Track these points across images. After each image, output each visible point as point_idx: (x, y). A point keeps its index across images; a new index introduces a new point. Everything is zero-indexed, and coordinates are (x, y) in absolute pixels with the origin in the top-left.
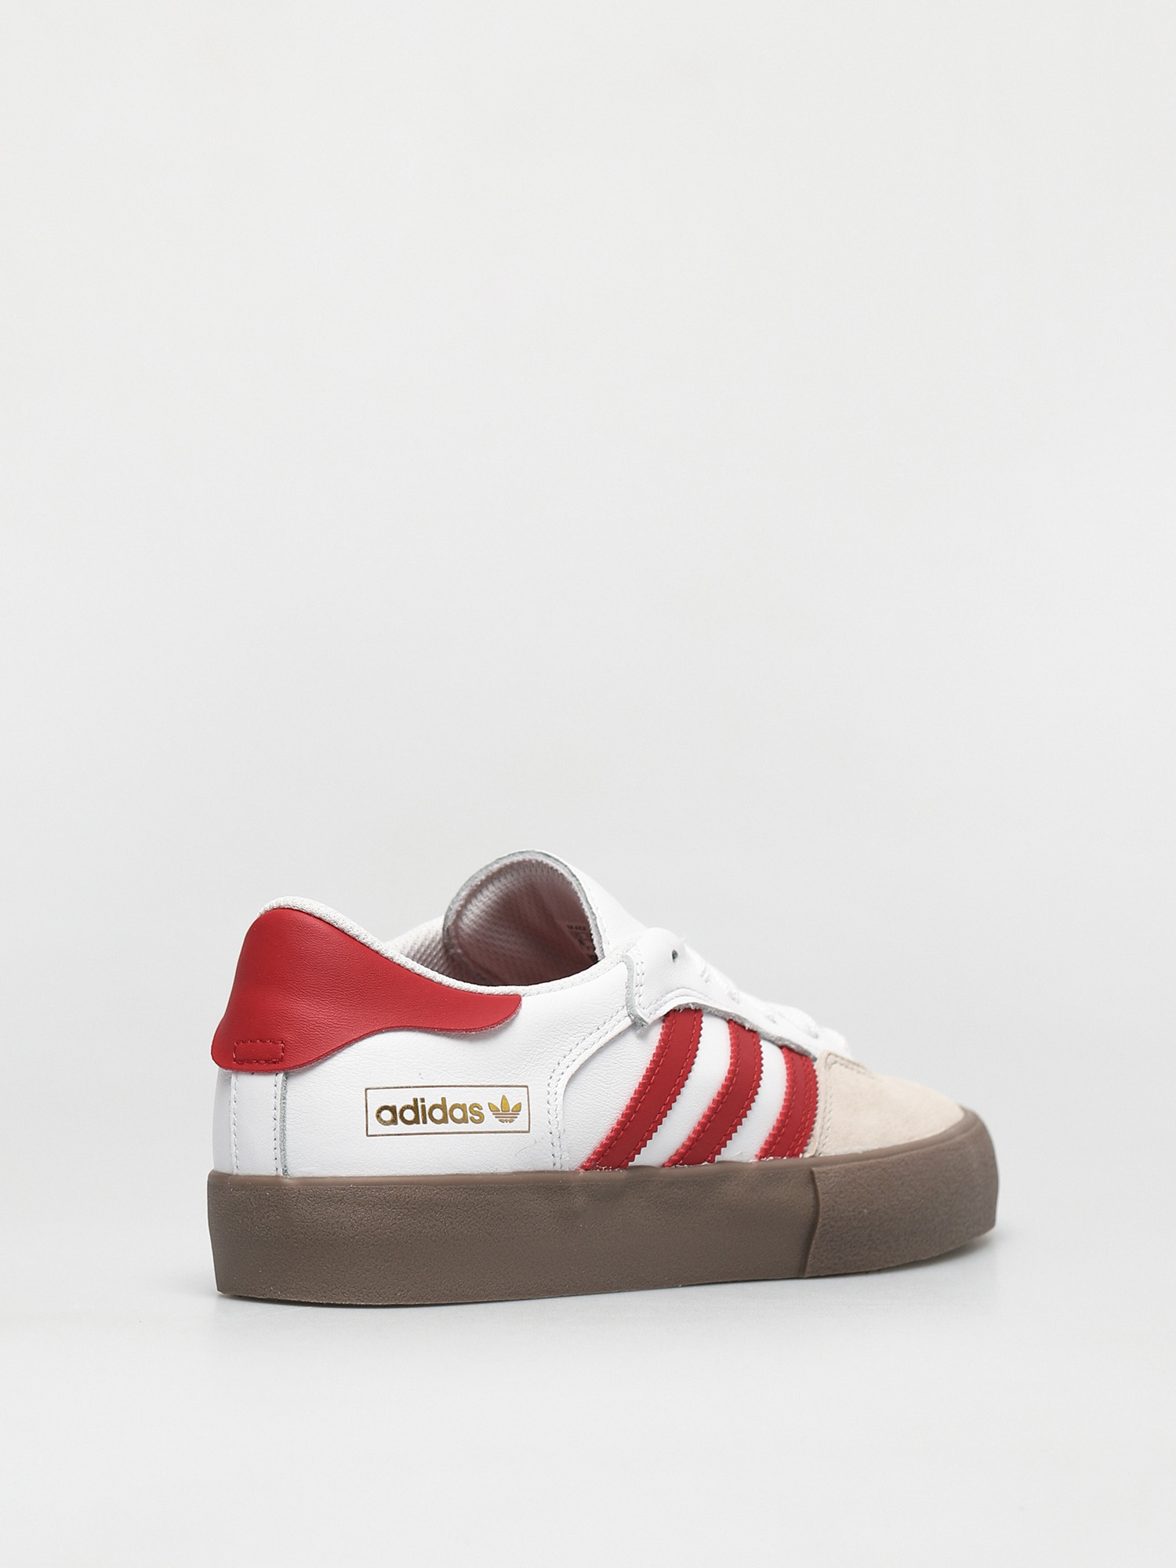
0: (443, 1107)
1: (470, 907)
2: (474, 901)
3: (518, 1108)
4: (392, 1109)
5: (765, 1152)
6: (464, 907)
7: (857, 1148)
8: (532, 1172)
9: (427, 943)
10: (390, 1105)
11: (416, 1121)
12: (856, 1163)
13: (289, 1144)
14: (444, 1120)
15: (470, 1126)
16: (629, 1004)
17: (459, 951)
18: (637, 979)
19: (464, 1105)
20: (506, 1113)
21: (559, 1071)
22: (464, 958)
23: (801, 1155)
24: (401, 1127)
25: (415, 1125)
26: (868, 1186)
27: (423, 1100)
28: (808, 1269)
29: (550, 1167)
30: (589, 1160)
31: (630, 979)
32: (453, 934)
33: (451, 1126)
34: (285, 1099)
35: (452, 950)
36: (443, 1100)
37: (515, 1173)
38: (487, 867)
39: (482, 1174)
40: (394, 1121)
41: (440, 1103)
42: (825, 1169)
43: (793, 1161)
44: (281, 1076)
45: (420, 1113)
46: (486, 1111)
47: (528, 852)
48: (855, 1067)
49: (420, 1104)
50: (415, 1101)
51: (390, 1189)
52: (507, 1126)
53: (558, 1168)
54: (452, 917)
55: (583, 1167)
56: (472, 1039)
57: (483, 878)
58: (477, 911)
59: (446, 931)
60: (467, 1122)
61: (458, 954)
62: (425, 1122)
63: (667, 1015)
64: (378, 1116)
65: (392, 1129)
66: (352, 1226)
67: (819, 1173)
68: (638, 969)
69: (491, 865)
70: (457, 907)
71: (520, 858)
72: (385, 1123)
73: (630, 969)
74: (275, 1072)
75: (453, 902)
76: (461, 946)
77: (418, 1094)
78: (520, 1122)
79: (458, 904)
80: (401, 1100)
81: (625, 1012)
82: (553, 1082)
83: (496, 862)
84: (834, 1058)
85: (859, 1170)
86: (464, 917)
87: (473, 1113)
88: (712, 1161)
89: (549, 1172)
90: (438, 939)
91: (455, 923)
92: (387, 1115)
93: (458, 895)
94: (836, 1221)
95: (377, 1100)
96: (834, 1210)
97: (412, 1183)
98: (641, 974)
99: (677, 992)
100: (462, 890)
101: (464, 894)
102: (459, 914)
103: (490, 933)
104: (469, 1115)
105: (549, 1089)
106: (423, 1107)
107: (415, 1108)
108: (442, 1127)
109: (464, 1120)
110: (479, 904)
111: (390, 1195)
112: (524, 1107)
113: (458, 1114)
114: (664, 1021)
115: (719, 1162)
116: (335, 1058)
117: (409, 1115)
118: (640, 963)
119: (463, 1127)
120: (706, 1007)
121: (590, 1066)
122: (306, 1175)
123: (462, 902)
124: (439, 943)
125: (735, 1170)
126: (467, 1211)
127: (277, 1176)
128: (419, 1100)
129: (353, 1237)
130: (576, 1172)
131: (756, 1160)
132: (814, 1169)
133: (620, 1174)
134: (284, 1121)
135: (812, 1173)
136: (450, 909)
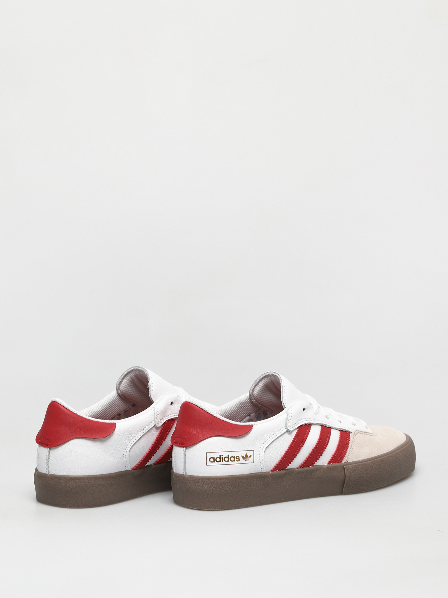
0: (228, 457)
1: (256, 388)
2: (257, 387)
3: (250, 456)
4: (214, 458)
5: (330, 462)
6: (254, 388)
7: (360, 459)
8: (255, 473)
9: (245, 400)
10: (213, 457)
11: (220, 461)
12: (358, 464)
13: (186, 466)
14: (228, 461)
15: (236, 462)
16: (286, 426)
17: (254, 400)
18: (289, 418)
19: (234, 457)
20: (247, 457)
21: (263, 446)
22: (256, 402)
23: (341, 462)
24: (216, 463)
25: (220, 462)
26: (361, 470)
27: (222, 456)
28: (343, 493)
29: (261, 471)
30: (273, 469)
31: (287, 418)
32: (252, 396)
33: (230, 462)
34: (185, 454)
35: (252, 400)
36: (228, 455)
37: (249, 474)
38: (259, 377)
39: (239, 475)
40: (214, 461)
41: (227, 456)
42: (348, 466)
43: (339, 464)
44: (185, 448)
45: (221, 459)
46: (241, 458)
47: (269, 372)
48: (366, 433)
49: (221, 457)
50: (220, 456)
51: (212, 480)
52: (247, 462)
53: (263, 471)
54: (251, 391)
55: (271, 471)
56: (237, 438)
57: (259, 380)
58: (258, 389)
59: (250, 395)
60: (235, 461)
61: (254, 401)
62: (223, 461)
63: (299, 427)
64: (210, 460)
65: (213, 463)
66: (202, 489)
67: (346, 467)
68: (290, 415)
69: (260, 377)
70: (252, 389)
71: (267, 374)
72: (211, 462)
73: (287, 415)
74: (183, 447)
75: (251, 388)
76: (255, 399)
77: (221, 454)
78: (251, 460)
79: (252, 388)
80: (216, 456)
81: (285, 428)
82: (261, 449)
83: (261, 376)
84: (358, 432)
85: (359, 466)
86: (254, 391)
87: (237, 459)
88: (313, 466)
89: (260, 473)
90: (248, 398)
91: (252, 393)
92: (212, 460)
93: (252, 385)
94: (350, 480)
95: (209, 456)
96: (350, 477)
97: (218, 478)
98: (290, 417)
99: (303, 420)
100: (253, 384)
101: (254, 385)
102: (253, 391)
103: (262, 395)
104: (236, 459)
105: (260, 451)
106: (222, 457)
107: (220, 458)
108: (228, 463)
109: (234, 460)
110: (258, 388)
111: (212, 481)
112: (252, 456)
113: (232, 459)
114: (298, 429)
115: (315, 466)
116: (199, 444)
117: (218, 460)
118: (291, 414)
119: (234, 462)
120: (312, 423)
121: (273, 443)
122: (191, 475)
123: (253, 387)
124: (248, 400)
125: (320, 468)
126: (234, 485)
127: (184, 475)
128: (221, 456)
129: (202, 492)
130: (269, 472)
131: (327, 465)
132: (344, 466)
133: (283, 471)
134: (185, 460)
135: (344, 467)
136: (250, 389)
